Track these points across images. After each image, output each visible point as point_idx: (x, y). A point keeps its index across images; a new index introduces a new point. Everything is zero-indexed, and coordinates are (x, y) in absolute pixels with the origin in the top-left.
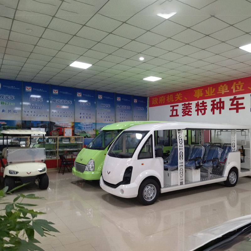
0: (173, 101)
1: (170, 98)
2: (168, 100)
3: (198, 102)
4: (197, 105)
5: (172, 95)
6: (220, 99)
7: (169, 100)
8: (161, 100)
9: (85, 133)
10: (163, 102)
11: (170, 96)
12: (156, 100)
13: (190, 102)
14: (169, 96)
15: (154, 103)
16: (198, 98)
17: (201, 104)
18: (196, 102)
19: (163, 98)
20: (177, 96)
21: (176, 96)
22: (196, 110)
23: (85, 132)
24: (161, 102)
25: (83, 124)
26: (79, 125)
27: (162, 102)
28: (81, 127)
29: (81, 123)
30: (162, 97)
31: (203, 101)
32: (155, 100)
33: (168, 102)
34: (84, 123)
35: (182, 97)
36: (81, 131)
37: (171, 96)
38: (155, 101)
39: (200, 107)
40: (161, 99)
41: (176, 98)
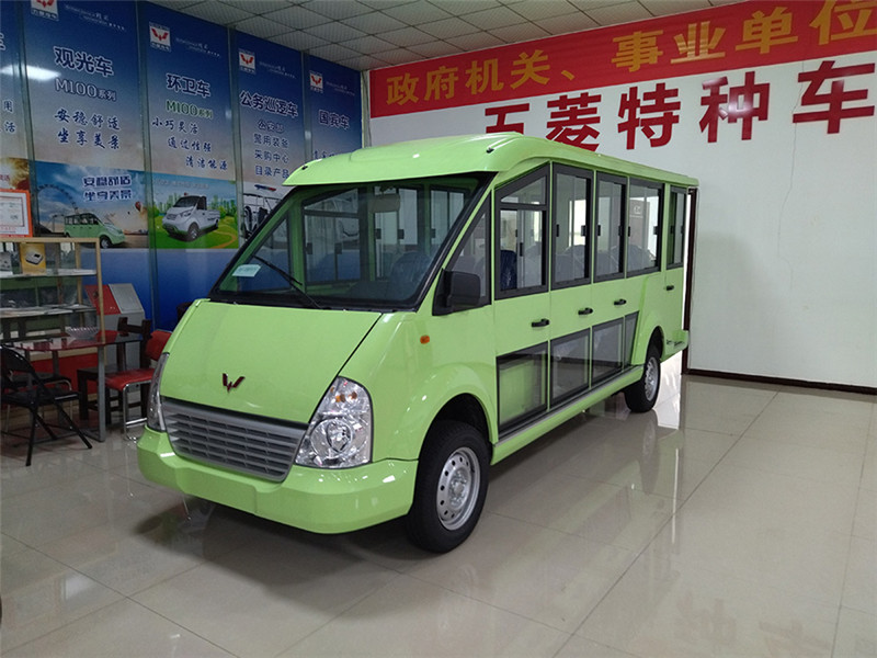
0: (497, 86)
1: (481, 73)
2: (472, 82)
3: (634, 91)
4: (629, 103)
5: (495, 62)
6: (747, 74)
7: (479, 85)
8: (433, 86)
9: (96, 223)
10: (447, 92)
11: (486, 63)
12: (409, 85)
13: (592, 92)
14: (480, 65)
15: (397, 97)
16: (631, 70)
17: (647, 96)
18: (625, 88)
19: (445, 76)
20: (523, 66)
21: (515, 63)
22: (621, 128)
23: (92, 219)
24: (433, 92)
25: (78, 175)
26: (59, 178)
27: (443, 93)
28: (72, 189)
29: (69, 170)
30: (443, 69)
31: (661, 87)
32: (401, 83)
33: (474, 92)
34: (84, 169)
35: (547, 67)
36: (72, 212)
37: (490, 65)
38: (404, 88)
39: (645, 110)
40: (434, 77)
41: (513, 73)
